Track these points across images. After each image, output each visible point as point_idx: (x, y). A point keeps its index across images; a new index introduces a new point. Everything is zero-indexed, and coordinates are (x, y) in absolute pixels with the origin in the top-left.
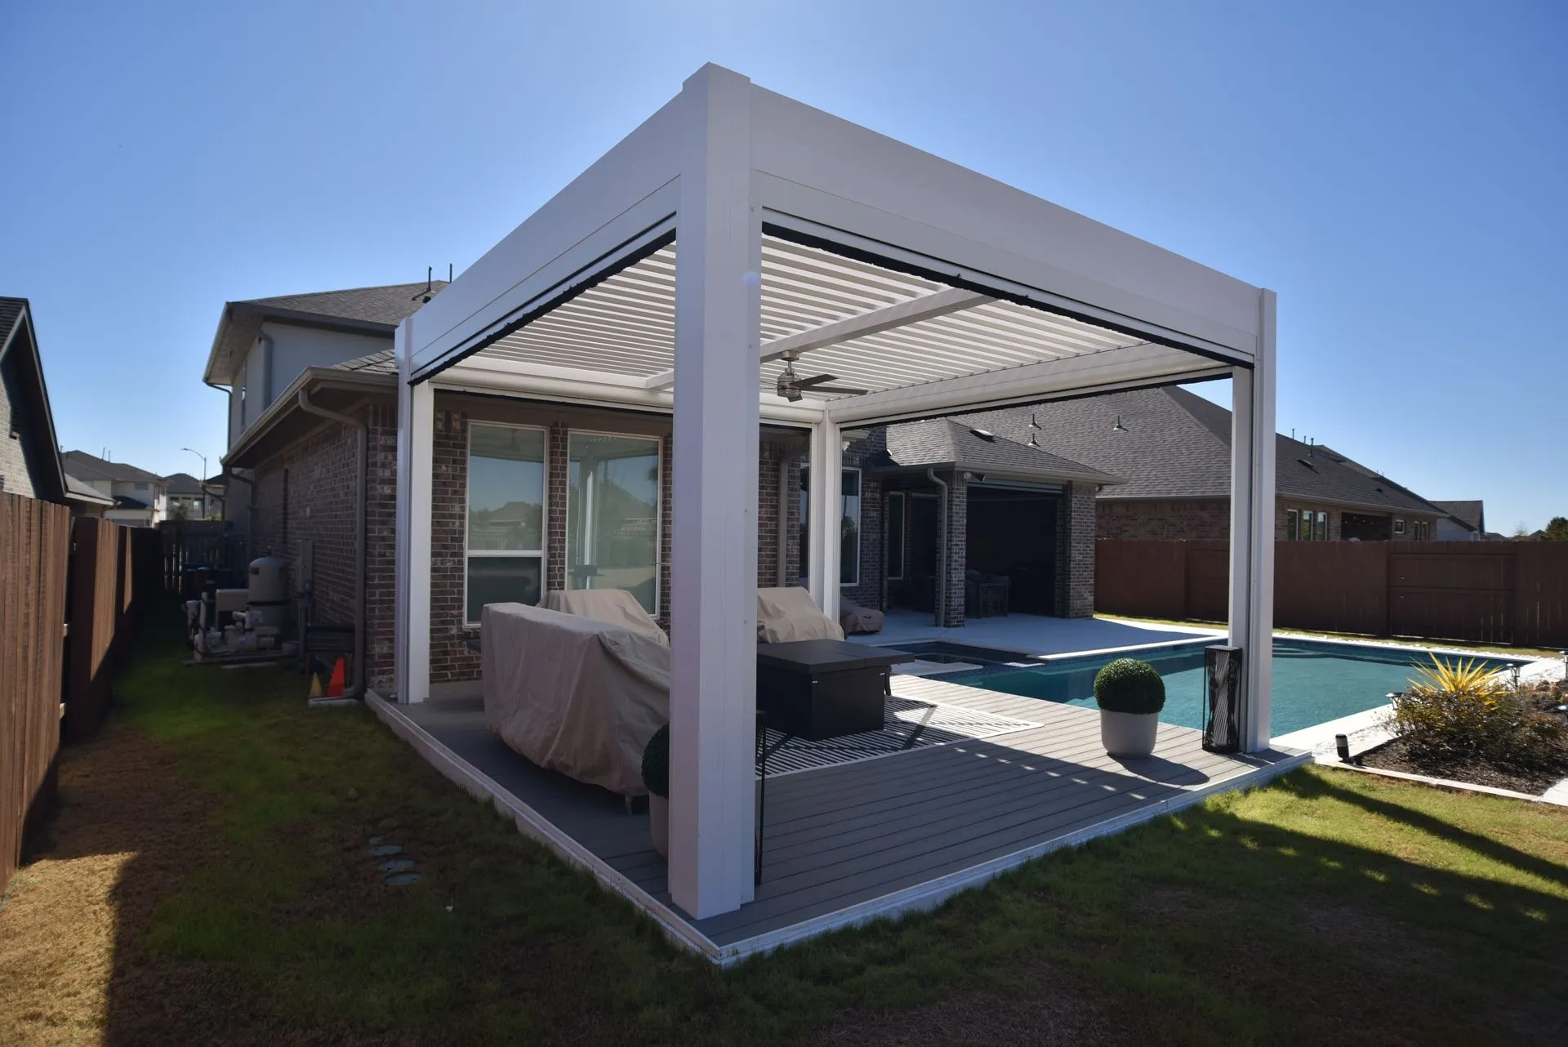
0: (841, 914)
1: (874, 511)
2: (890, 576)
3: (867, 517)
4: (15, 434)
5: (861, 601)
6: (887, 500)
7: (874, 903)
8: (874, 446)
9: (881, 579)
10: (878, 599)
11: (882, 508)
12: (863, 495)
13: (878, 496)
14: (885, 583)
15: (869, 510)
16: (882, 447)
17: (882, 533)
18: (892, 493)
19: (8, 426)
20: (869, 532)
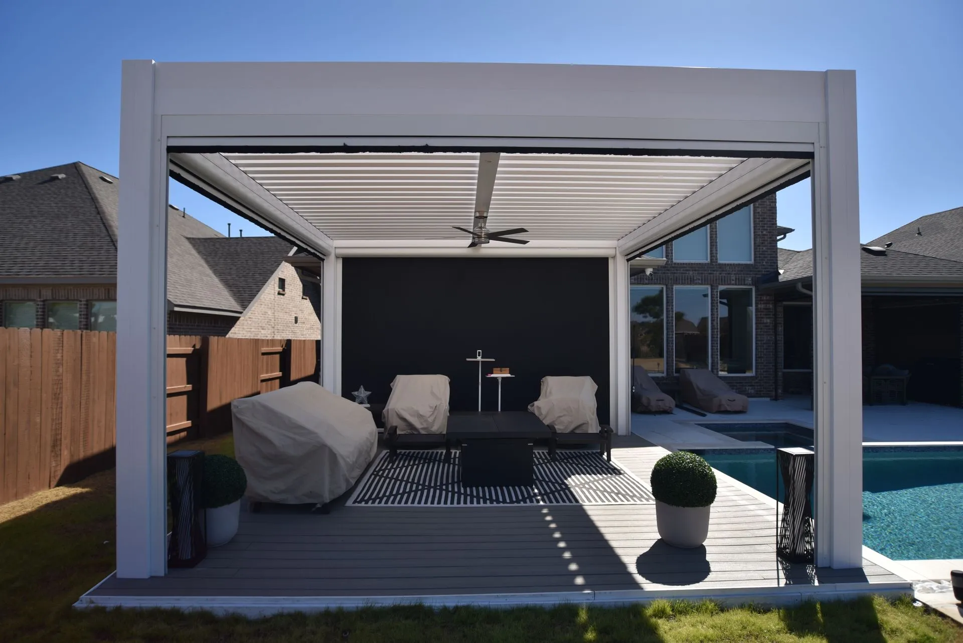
0: (179, 600)
1: (767, 318)
2: (785, 368)
3: (761, 323)
4: (304, 297)
5: (756, 387)
6: (780, 309)
7: (207, 599)
8: (765, 268)
9: (776, 372)
10: (774, 387)
11: (775, 315)
12: (756, 306)
13: (771, 306)
14: (780, 374)
15: (762, 318)
16: (774, 269)
17: (776, 334)
18: (785, 303)
19: (301, 294)
20: (763, 335)
